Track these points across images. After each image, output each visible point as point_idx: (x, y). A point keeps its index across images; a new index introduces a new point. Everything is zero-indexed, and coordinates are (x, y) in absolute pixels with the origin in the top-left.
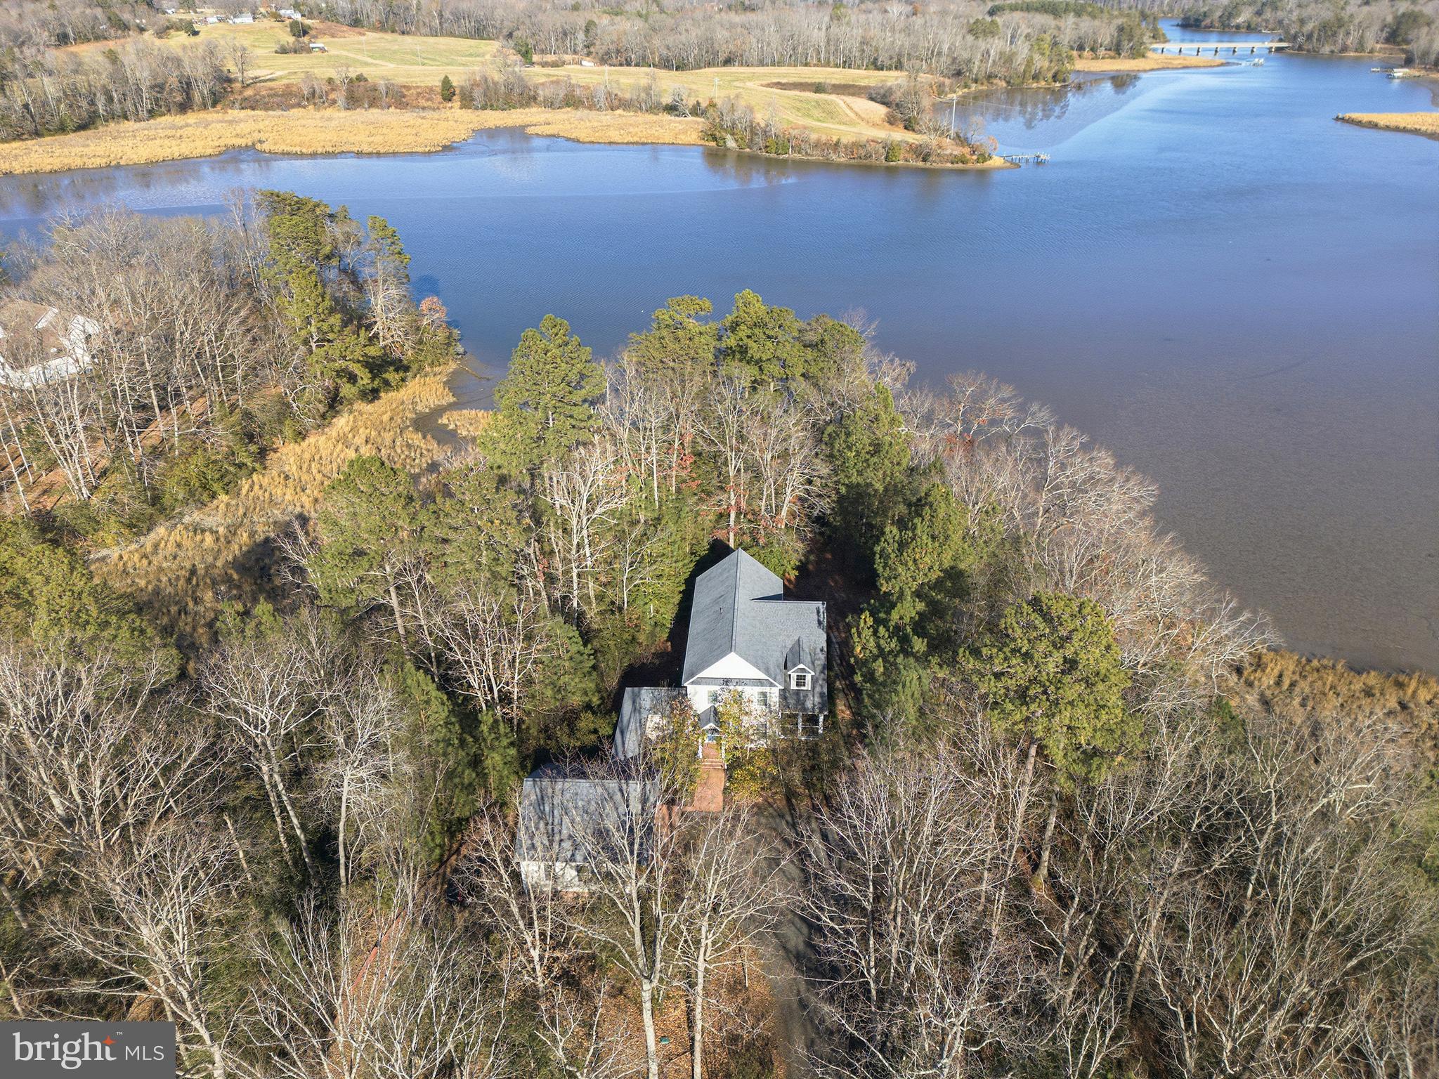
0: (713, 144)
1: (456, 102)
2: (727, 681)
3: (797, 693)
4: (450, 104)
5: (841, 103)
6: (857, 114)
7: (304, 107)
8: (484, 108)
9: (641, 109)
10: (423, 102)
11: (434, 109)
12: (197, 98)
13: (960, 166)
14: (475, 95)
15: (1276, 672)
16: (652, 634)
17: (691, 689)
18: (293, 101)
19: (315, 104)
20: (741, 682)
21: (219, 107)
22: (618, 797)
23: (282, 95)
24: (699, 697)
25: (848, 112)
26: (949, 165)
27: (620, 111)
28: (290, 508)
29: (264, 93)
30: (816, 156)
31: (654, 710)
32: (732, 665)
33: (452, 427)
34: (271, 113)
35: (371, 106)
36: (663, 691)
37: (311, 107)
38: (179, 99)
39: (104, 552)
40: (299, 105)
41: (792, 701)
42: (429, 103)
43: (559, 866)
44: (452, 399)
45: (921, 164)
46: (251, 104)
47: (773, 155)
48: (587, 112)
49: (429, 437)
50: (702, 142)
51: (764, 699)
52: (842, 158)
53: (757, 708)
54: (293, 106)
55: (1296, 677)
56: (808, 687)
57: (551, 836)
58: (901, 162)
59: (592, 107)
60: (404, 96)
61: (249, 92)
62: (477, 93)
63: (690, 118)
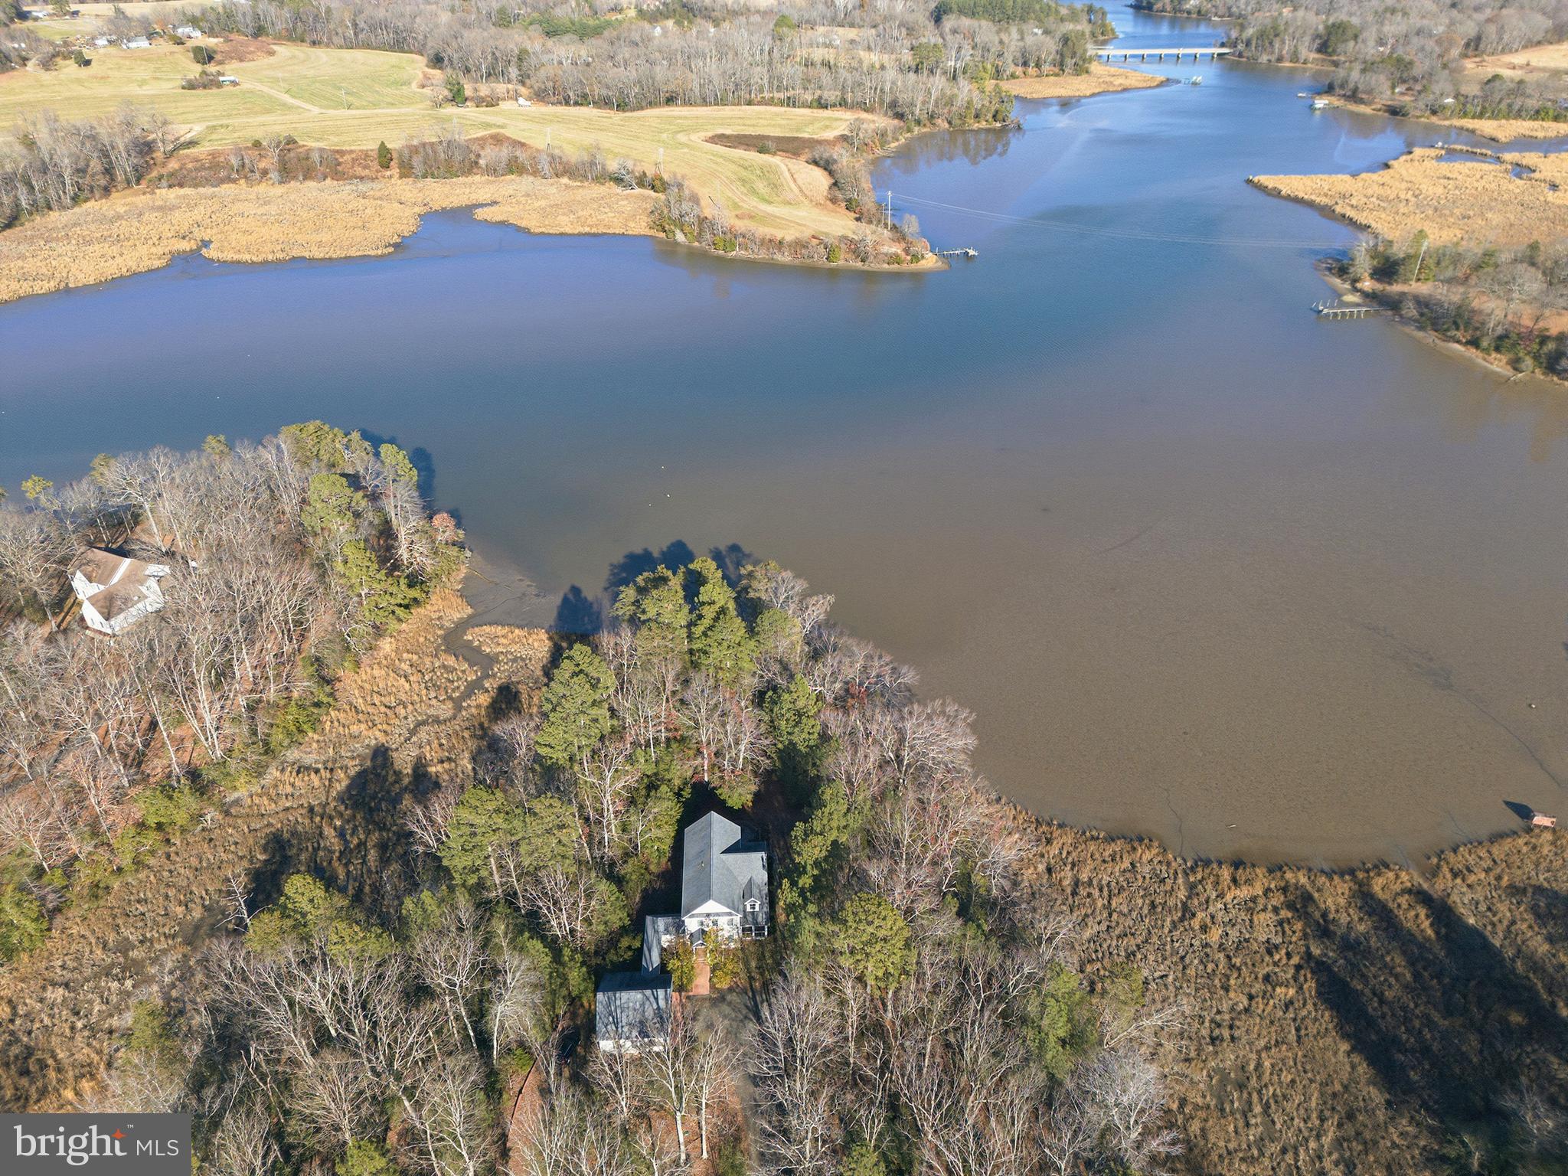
0: (663, 235)
1: (395, 171)
2: (708, 915)
3: (753, 913)
4: (388, 173)
5: (784, 168)
6: (801, 190)
7: (234, 181)
8: (425, 176)
9: (586, 177)
10: (359, 171)
11: (373, 179)
12: (120, 177)
13: (895, 267)
14: (415, 163)
15: (1060, 845)
16: (658, 863)
17: (687, 920)
18: (223, 174)
19: (246, 177)
20: (718, 914)
21: (143, 185)
22: (652, 999)
23: (210, 168)
24: (692, 924)
25: (793, 186)
26: (886, 266)
27: (565, 180)
28: (367, 742)
29: (190, 166)
30: (762, 255)
31: (667, 931)
32: (711, 906)
33: (476, 643)
34: (201, 190)
35: (305, 178)
36: (670, 920)
37: (242, 181)
38: (103, 182)
39: (236, 795)
40: (229, 180)
41: (750, 918)
42: (366, 172)
43: (622, 1041)
44: (470, 611)
45: (859, 264)
46: (177, 180)
47: (721, 252)
48: (531, 178)
49: (460, 658)
50: (652, 233)
51: (731, 923)
52: (784, 258)
53: (727, 927)
54: (222, 181)
55: (1071, 849)
56: (757, 909)
57: (616, 1024)
58: (841, 263)
59: (535, 173)
60: (339, 164)
61: (173, 165)
62: (417, 161)
63: (638, 191)
